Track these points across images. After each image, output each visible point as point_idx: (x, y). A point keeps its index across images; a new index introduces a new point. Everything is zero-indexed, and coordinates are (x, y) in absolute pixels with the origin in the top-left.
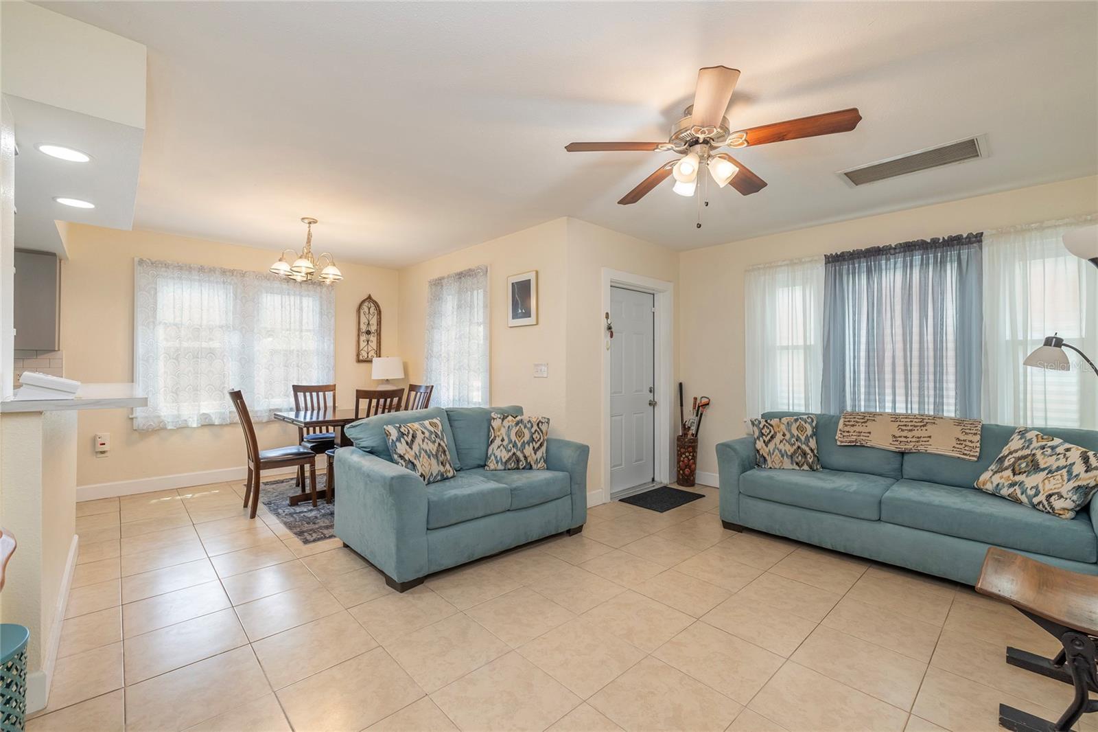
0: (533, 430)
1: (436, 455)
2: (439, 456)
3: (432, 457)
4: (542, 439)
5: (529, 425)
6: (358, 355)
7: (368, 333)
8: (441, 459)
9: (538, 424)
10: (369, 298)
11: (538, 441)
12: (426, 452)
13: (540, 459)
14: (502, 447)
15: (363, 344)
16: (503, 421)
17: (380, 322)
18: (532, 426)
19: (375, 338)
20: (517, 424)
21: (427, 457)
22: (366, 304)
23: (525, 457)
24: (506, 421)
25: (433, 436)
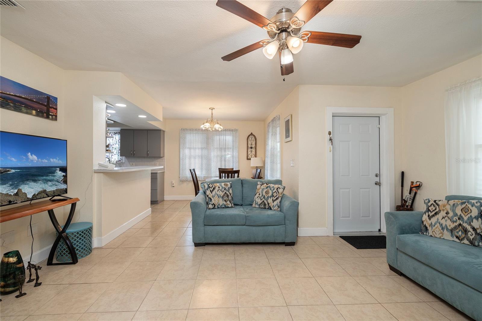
0: (274, 191)
1: (223, 197)
2: (224, 197)
3: (220, 198)
4: (278, 195)
5: (272, 189)
6: (247, 157)
7: (251, 148)
8: (225, 199)
9: (277, 189)
10: (252, 134)
11: (276, 196)
12: (218, 195)
13: (276, 205)
14: (259, 197)
15: (249, 153)
16: (261, 186)
17: (256, 143)
18: (274, 189)
19: (254, 150)
20: (267, 188)
21: (218, 197)
22: (251, 136)
23: (268, 204)
24: (263, 186)
25: (223, 189)
